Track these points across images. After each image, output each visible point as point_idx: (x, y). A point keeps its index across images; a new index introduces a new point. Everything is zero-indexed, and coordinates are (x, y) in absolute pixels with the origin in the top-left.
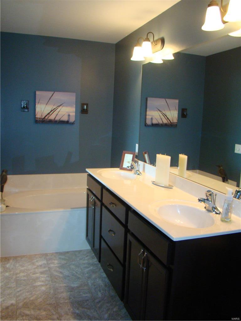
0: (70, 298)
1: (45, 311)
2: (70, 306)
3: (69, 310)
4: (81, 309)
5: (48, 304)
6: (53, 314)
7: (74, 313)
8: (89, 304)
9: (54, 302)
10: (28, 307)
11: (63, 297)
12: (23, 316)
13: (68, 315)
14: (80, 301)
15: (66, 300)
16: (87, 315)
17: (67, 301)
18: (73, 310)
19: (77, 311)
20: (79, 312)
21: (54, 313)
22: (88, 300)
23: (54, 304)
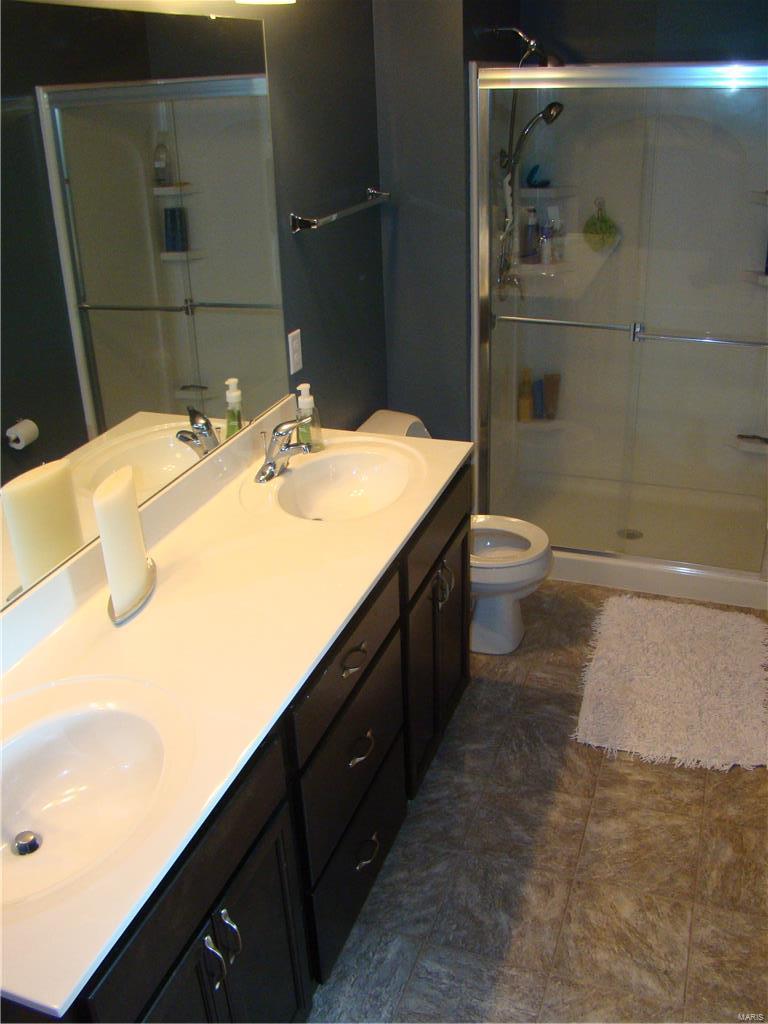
0: (494, 980)
1: (595, 964)
2: (513, 948)
3: (522, 935)
4: (488, 922)
5: (576, 986)
6: (576, 939)
7: (515, 917)
8: (454, 926)
9: (553, 987)
10: (642, 1001)
11: (515, 996)
12: (666, 972)
13: (535, 919)
14: (472, 951)
15: (513, 976)
16: (484, 894)
17: (513, 972)
18: (510, 929)
19: (503, 918)
20: (501, 913)
21: (571, 943)
22: (447, 944)
23: (556, 980)
